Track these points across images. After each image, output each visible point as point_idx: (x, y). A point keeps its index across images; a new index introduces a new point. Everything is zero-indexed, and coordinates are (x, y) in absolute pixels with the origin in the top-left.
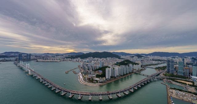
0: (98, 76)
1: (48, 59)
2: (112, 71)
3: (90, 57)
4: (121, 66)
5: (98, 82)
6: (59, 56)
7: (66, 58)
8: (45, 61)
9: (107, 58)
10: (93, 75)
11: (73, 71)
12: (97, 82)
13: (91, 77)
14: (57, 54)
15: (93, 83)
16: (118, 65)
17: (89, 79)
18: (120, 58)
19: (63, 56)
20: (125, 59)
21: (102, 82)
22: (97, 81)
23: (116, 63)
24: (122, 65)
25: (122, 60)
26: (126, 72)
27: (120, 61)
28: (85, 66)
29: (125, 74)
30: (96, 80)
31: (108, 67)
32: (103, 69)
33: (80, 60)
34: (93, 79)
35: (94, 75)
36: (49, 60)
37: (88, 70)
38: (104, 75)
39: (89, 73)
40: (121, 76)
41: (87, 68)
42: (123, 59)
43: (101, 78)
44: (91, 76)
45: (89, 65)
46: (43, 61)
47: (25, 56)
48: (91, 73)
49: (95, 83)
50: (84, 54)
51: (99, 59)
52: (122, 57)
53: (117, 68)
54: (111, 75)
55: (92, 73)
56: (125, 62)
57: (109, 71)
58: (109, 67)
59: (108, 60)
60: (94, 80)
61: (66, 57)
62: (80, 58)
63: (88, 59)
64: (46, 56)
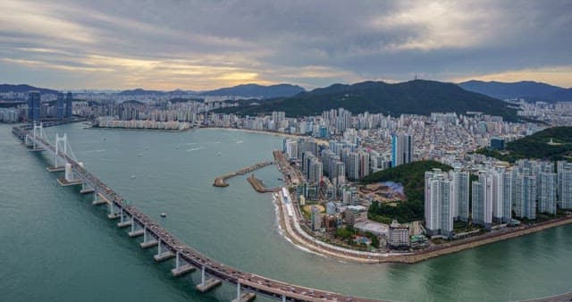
0: (378, 212)
1: (137, 118)
2: (461, 188)
3: (337, 108)
4: (521, 162)
5: (383, 242)
6: (186, 101)
7: (216, 111)
8: (127, 124)
9: (434, 115)
10: (354, 205)
11: (249, 175)
12: (375, 244)
13: (343, 215)
14: (178, 92)
15: (352, 244)
16: (501, 158)
17: (333, 223)
18: (511, 116)
19: (202, 101)
20: (544, 123)
21: (402, 248)
22: (375, 240)
23: (486, 142)
24: (528, 156)
25: (531, 130)
26: (552, 199)
27: (512, 132)
28: (309, 154)
29: (552, 209)
30: (369, 235)
31: (438, 165)
32: (411, 174)
33: (285, 122)
34: (350, 228)
35: (359, 208)
36: (141, 123)
37: (324, 179)
38: (413, 210)
39: (330, 194)
40: (524, 220)
41: (320, 165)
42: (534, 120)
43: (395, 224)
44: (342, 209)
45: (330, 152)
46: (121, 123)
47: (52, 103)
48: (339, 195)
49: (363, 247)
50: (304, 93)
51: (387, 121)
52: (527, 109)
53: (494, 173)
54: (461, 209)
55: (346, 194)
56: (551, 143)
57: (444, 188)
58: (446, 168)
59: (440, 125)
60: (358, 232)
61: (217, 106)
62: (284, 114)
63: (323, 122)
64: (133, 102)
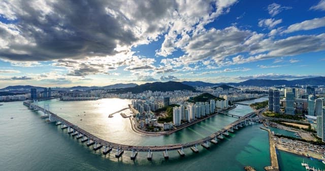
0: (161, 120)
1: (79, 96)
2: (182, 111)
3: (148, 90)
4: (197, 103)
5: (162, 129)
6: (97, 90)
7: (108, 93)
8: (75, 98)
9: (175, 91)
10: (152, 119)
11: (121, 112)
12: (160, 130)
13: (150, 122)
14: (93, 87)
15: (153, 131)
16: (192, 102)
17: (147, 125)
18: (194, 91)
19: (103, 89)
20: (202, 92)
21: (167, 130)
22: (160, 128)
23: (188, 98)
24: (199, 101)
25: (199, 94)
26: (204, 112)
27: (195, 95)
28: (140, 104)
29: (204, 115)
30: (158, 127)
31: (176, 105)
32: (169, 107)
33: (132, 95)
34: (153, 126)
35: (155, 120)
36: (80, 98)
37: (145, 112)
38: (170, 119)
39: (146, 116)
40: (198, 118)
41: (143, 107)
42: (200, 91)
43: (165, 123)
45: (146, 103)
46: (72, 98)
48: (149, 116)
49: (156, 131)
50: (137, 86)
51: (162, 93)
52: (198, 89)
53: (190, 106)
54: (182, 117)
55: (151, 116)
56: (204, 97)
57: (178, 111)
58: (178, 106)
59: (177, 94)
60: (155, 127)
61: (109, 91)
62: (131, 93)
63: (144, 95)
64: (77, 91)
